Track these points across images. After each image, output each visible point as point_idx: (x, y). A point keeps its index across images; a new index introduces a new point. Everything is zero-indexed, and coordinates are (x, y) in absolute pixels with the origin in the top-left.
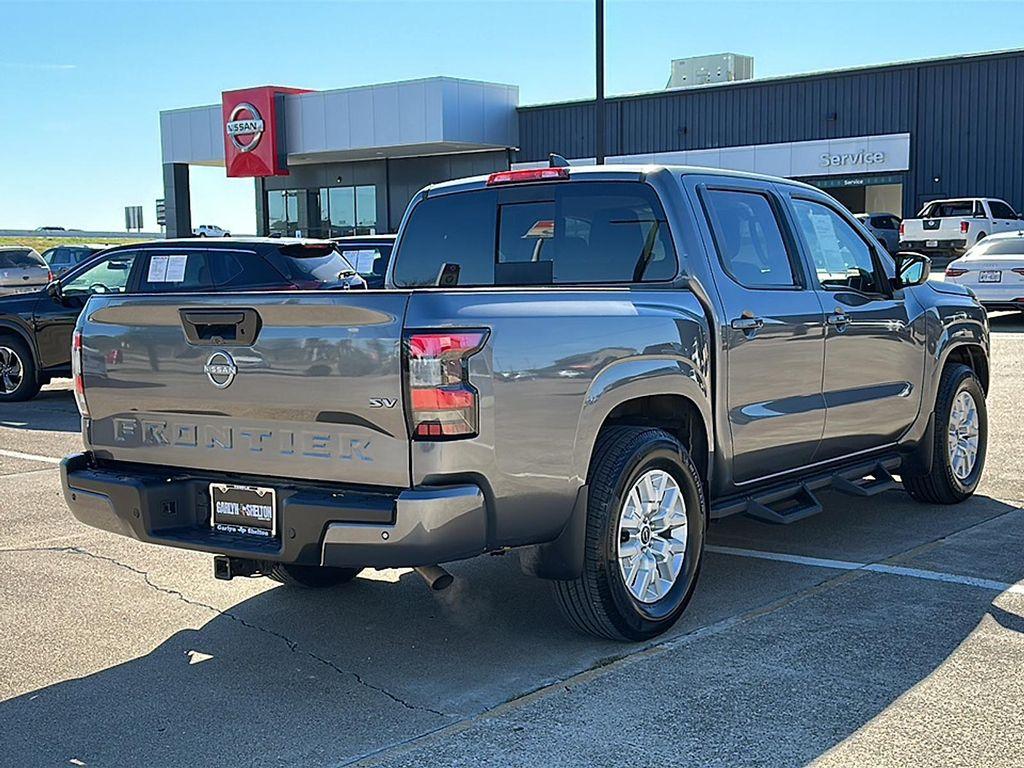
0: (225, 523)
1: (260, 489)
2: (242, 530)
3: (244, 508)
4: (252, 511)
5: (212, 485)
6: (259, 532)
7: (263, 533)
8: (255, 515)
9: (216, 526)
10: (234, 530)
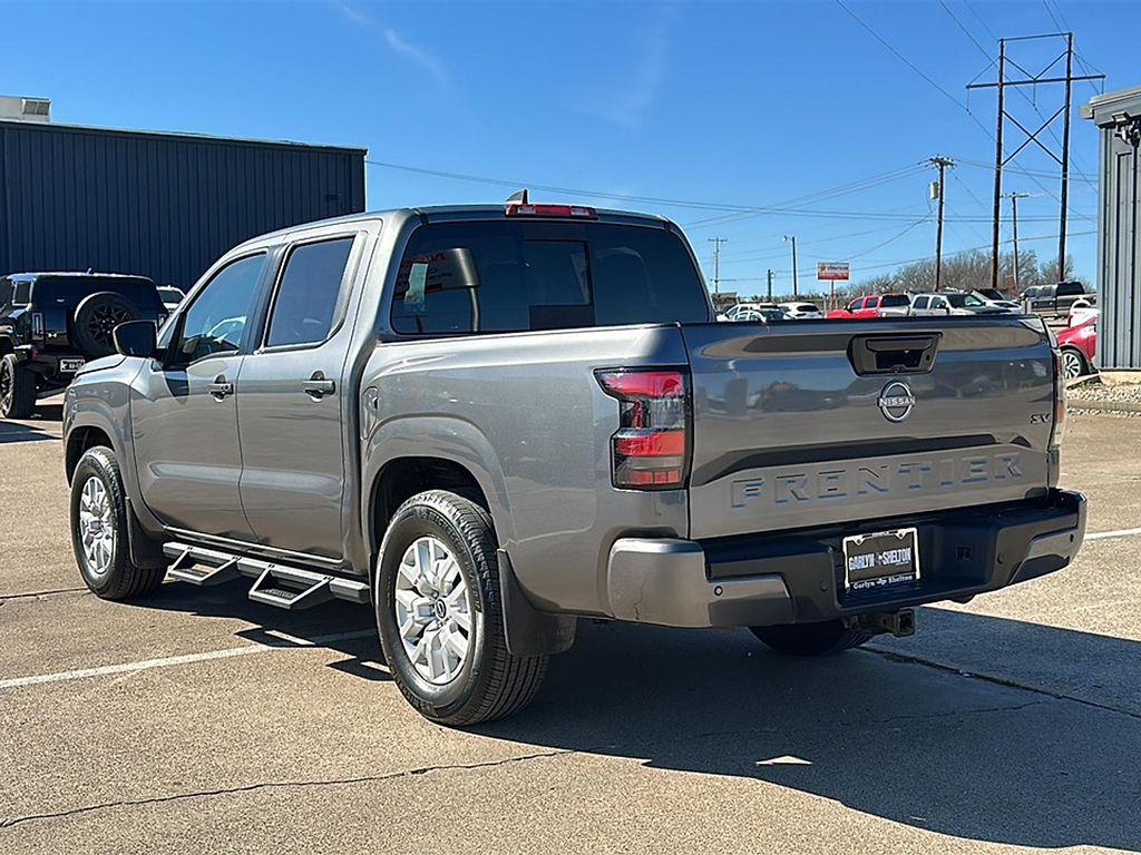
0: (860, 580)
1: (900, 531)
2: (882, 581)
3: (880, 557)
4: (890, 557)
5: (846, 539)
6: (902, 578)
7: (907, 578)
8: (892, 562)
9: (852, 586)
10: (873, 584)
